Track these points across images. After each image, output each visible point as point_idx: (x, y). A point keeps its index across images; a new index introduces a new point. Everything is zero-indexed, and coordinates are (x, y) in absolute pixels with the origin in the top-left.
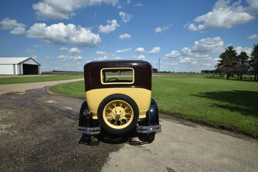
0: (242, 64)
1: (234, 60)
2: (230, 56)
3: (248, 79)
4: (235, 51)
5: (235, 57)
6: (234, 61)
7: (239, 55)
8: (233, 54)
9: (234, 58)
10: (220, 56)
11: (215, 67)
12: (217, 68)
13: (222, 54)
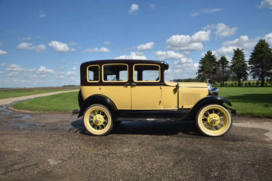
0: (223, 69)
1: (214, 65)
2: (210, 61)
3: (229, 85)
4: (214, 56)
5: (215, 63)
6: (214, 67)
7: (219, 61)
8: (212, 59)
9: (213, 63)
10: (200, 62)
11: (196, 74)
12: (198, 75)
13: (201, 60)
